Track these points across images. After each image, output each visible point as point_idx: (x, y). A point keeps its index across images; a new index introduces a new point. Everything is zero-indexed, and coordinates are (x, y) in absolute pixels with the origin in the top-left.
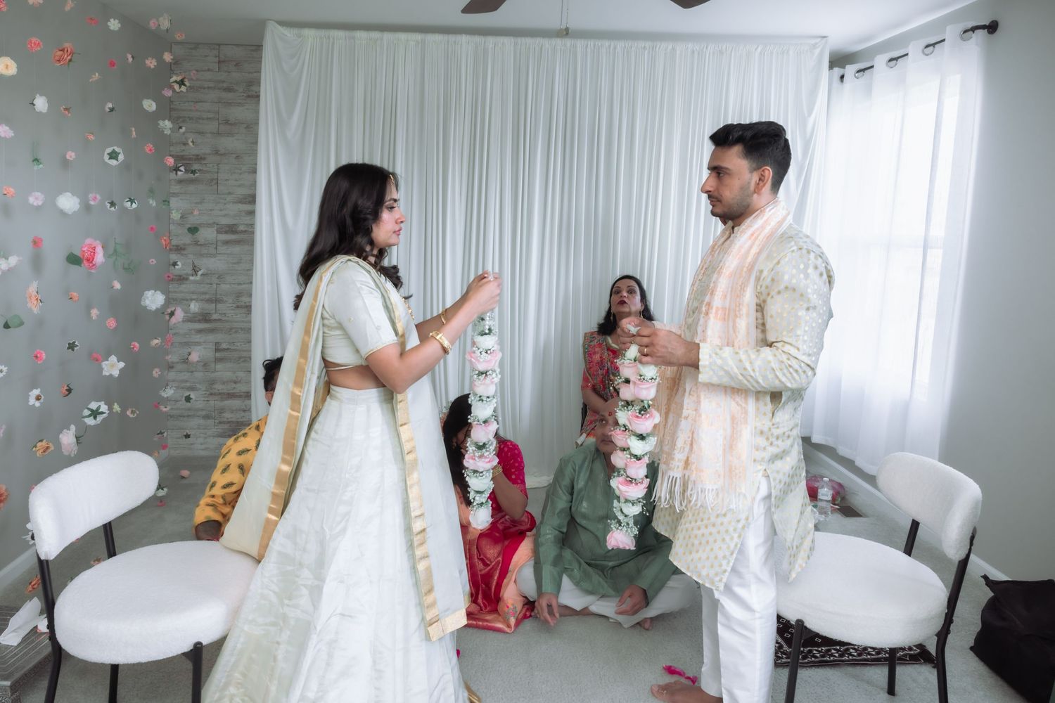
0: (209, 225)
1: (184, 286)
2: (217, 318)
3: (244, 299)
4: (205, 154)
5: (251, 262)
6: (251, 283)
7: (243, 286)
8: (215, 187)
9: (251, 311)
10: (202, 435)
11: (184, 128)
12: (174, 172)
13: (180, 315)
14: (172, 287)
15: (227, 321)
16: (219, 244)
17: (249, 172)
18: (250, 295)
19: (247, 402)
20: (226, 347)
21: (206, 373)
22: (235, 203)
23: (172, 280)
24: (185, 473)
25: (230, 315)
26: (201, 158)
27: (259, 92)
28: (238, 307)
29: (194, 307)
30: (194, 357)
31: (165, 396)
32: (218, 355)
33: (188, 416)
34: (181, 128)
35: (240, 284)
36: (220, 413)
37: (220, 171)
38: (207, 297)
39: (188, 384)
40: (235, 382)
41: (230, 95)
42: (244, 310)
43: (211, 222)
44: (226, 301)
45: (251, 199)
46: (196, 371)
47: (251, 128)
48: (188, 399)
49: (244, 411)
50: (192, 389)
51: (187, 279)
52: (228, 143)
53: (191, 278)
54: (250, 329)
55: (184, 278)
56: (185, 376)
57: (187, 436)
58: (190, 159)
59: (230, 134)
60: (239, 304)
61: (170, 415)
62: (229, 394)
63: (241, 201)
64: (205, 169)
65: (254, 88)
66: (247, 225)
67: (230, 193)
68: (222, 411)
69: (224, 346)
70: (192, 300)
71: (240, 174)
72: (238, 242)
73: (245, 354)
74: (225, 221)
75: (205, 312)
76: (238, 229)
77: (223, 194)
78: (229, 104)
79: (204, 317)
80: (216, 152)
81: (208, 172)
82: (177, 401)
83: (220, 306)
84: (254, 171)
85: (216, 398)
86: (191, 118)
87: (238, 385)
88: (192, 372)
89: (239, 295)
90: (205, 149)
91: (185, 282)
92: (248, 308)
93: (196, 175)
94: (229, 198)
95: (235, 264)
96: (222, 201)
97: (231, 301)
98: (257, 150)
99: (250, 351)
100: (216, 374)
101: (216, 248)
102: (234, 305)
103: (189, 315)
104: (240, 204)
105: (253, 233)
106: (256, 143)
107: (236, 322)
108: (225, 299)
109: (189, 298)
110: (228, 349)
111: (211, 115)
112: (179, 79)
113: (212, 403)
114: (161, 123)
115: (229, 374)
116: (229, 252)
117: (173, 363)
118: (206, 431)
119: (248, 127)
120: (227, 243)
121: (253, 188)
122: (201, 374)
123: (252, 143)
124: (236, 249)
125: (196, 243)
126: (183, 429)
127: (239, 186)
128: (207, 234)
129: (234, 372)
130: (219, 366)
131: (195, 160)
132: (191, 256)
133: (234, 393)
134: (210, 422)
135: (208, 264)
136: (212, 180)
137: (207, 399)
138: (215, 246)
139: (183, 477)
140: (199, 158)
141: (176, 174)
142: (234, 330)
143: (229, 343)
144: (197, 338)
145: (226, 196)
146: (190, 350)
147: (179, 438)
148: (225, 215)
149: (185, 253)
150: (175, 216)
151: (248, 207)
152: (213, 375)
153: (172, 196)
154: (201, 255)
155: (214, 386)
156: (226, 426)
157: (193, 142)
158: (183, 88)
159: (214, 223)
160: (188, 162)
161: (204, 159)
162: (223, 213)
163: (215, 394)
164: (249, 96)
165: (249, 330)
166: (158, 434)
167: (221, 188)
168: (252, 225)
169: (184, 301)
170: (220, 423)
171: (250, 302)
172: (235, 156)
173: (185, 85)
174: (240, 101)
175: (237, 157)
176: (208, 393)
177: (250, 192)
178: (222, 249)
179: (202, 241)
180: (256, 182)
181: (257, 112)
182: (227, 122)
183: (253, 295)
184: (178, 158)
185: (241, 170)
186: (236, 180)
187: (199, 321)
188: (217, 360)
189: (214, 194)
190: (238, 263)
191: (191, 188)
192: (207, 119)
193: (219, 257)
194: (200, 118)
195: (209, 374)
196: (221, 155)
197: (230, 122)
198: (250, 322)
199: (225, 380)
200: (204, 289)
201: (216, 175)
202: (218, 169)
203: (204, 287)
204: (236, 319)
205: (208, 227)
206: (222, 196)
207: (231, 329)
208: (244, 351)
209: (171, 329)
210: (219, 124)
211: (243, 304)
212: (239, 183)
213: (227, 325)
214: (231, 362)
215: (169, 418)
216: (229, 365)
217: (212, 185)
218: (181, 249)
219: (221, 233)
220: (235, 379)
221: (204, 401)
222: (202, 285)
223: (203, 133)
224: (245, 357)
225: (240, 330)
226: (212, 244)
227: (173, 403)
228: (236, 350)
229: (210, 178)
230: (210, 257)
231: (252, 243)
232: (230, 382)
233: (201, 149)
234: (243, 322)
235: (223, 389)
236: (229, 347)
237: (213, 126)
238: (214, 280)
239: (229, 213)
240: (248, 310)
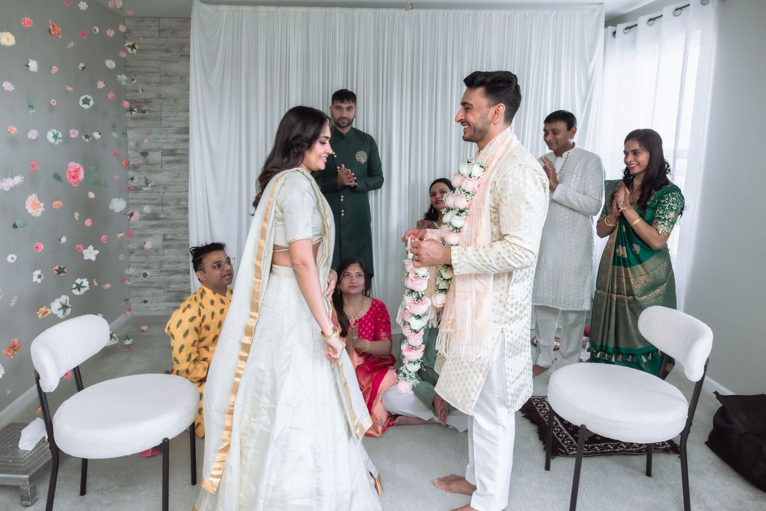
1: (139, 194)
2: (164, 217)
3: (183, 203)
4: (151, 98)
5: (187, 176)
6: (188, 191)
7: (182, 194)
8: (159, 122)
9: (188, 211)
10: (155, 301)
11: (136, 80)
12: (130, 112)
13: (137, 215)
14: (131, 195)
15: (171, 219)
16: (164, 163)
17: (184, 111)
18: (187, 200)
19: (187, 277)
21: (157, 256)
22: (174, 133)
23: (131, 190)
24: (145, 328)
25: (173, 215)
26: (149, 101)
27: (189, 52)
28: (178, 209)
29: (147, 209)
30: (148, 245)
31: (129, 273)
32: (165, 243)
33: (145, 287)
34: (133, 80)
35: (179, 192)
36: (169, 285)
37: (163, 110)
38: (156, 202)
39: (144, 265)
40: (178, 263)
41: (168, 55)
42: (182, 211)
43: (157, 147)
44: (170, 205)
45: (186, 130)
46: (150, 255)
47: (184, 78)
48: (145, 275)
49: (185, 283)
50: (147, 268)
51: (141, 189)
52: (167, 90)
53: (144, 188)
54: (188, 224)
55: (139, 189)
56: (142, 259)
57: (145, 302)
58: (141, 102)
59: (169, 84)
60: (179, 206)
61: (132, 287)
62: (174, 271)
63: (178, 132)
64: (151, 109)
65: (185, 49)
66: (183, 149)
67: (170, 127)
68: (169, 283)
69: (169, 237)
70: (145, 204)
71: (177, 112)
72: (177, 162)
73: (184, 242)
74: (167, 147)
75: (155, 213)
76: (177, 153)
77: (165, 127)
78: (167, 61)
79: (154, 216)
80: (160, 97)
81: (154, 111)
82: (137, 277)
83: (165, 208)
84: (188, 110)
85: (166, 274)
86: (140, 72)
87: (180, 265)
88: (147, 256)
89: (179, 200)
90: (150, 95)
91: (140, 191)
92: (186, 209)
93: (146, 114)
94: (170, 130)
95: (175, 177)
96: (164, 132)
97: (173, 204)
98: (189, 95)
99: (188, 240)
100: (164, 257)
101: (161, 167)
102: (176, 208)
103: (143, 215)
104: (178, 135)
105: (188, 155)
106: (188, 89)
107: (177, 219)
108: (169, 203)
109: (143, 202)
110: (172, 239)
111: (154, 70)
112: (131, 44)
113: (162, 277)
114: (119, 76)
115: (174, 257)
116: (171, 169)
117: (133, 249)
118: (159, 297)
119: (181, 78)
120: (169, 162)
121: (187, 123)
122: (153, 257)
123: (186, 90)
124: (176, 167)
125: (147, 163)
126: (142, 296)
127: (177, 121)
128: (155, 157)
129: (177, 256)
130: (166, 251)
131: (144, 103)
132: (144, 172)
133: (177, 270)
134: (161, 291)
135: (156, 178)
136: (157, 117)
137: (158, 275)
138: (160, 165)
139: (143, 331)
140: (147, 102)
141: (131, 113)
142: (176, 226)
143: (173, 234)
144: (150, 231)
145: (167, 129)
146: (145, 240)
147: (139, 303)
148: (167, 143)
149: (139, 170)
150: (132, 144)
151: (183, 136)
152: (162, 258)
153: (129, 130)
154: (151, 172)
155: (163, 266)
156: (172, 294)
157: (142, 90)
158: (134, 51)
159: (159, 148)
160: (139, 105)
161: (151, 103)
162: (166, 141)
163: (164, 271)
164: (182, 56)
165: (186, 225)
166: (125, 301)
167: (164, 123)
168: (187, 150)
169: (140, 205)
170: (168, 292)
171: (187, 205)
172: (173, 99)
173: (135, 48)
174: (175, 59)
175: (175, 100)
176: (159, 270)
177: (185, 125)
178: (166, 167)
179: (151, 162)
180: (188, 118)
181: (188, 67)
182: (166, 75)
183: (189, 200)
184: (132, 101)
185: (177, 109)
186: (174, 117)
187: (151, 219)
188: (165, 247)
189: (158, 127)
190: (178, 177)
191: (142, 123)
192: (152, 72)
193: (164, 173)
194: (147, 72)
195: (159, 257)
196: (163, 99)
197: (168, 75)
198: (187, 219)
199: (171, 261)
200: (154, 197)
201: (160, 113)
202: (161, 109)
203: (153, 195)
204: (177, 218)
205: (155, 151)
206: (165, 129)
207: (174, 224)
208: (184, 240)
209: (131, 225)
210: (161, 76)
211: (182, 206)
212: (177, 119)
213: (171, 222)
214: (174, 248)
215: (132, 289)
216: (173, 250)
217: (157, 121)
218: (136, 167)
219: (165, 155)
220: (178, 260)
221: (156, 276)
222: (152, 194)
223: (149, 83)
224: (185, 245)
225: (180, 225)
226: (158, 163)
227: (134, 278)
228: (178, 240)
229: (155, 115)
230: (157, 173)
231: (187, 162)
232: (175, 262)
233: (149, 95)
234: (182, 219)
235: (169, 268)
236: (173, 237)
237: (156, 78)
238: (161, 190)
239: (169, 141)
240: (186, 211)
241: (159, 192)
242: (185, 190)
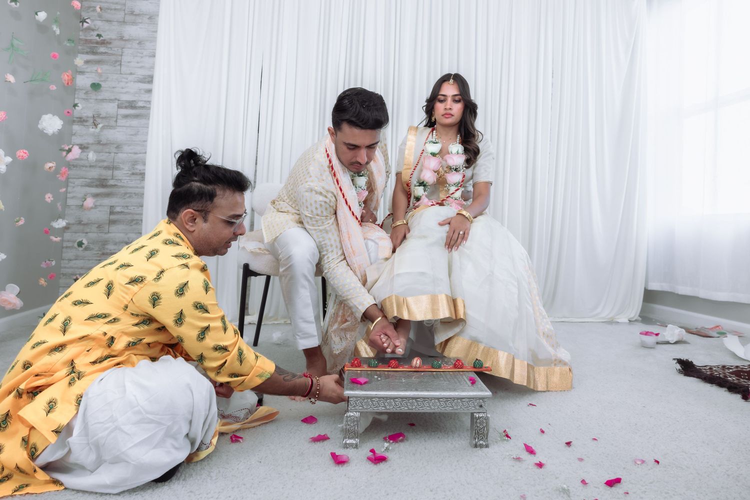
0: (111, 101)
1: (85, 154)
2: (113, 184)
3: (139, 167)
4: (111, 39)
5: (147, 133)
6: (146, 153)
7: (139, 155)
8: (119, 67)
9: (144, 178)
15: (123, 187)
16: (119, 117)
17: (149, 57)
18: (144, 164)
20: (120, 211)
21: (100, 234)
22: (136, 82)
25: (125, 181)
26: (107, 42)
28: (133, 174)
32: (112, 217)
35: (136, 153)
37: (123, 54)
38: (105, 164)
42: (138, 177)
43: (113, 98)
44: (123, 169)
45: (150, 79)
46: (90, 232)
47: (153, 18)
52: (131, 31)
53: (92, 146)
54: (143, 194)
55: (84, 147)
58: (97, 43)
59: (134, 23)
60: (135, 171)
61: (63, 274)
63: (141, 81)
64: (109, 52)
66: (145, 101)
67: (131, 74)
69: (118, 209)
70: (90, 166)
71: (142, 57)
72: (137, 116)
73: (137, 217)
74: (125, 98)
75: (103, 178)
76: (137, 105)
77: (125, 74)
79: (101, 183)
80: (122, 38)
81: (112, 54)
82: (71, 260)
83: (116, 173)
84: (154, 56)
88: (87, 233)
89: (135, 163)
90: (111, 35)
91: (85, 150)
92: (142, 175)
93: (102, 56)
94: (131, 78)
95: (132, 135)
96: (124, 80)
97: (127, 168)
98: (156, 38)
99: (142, 214)
100: (110, 235)
101: (116, 121)
102: (130, 172)
103: (86, 180)
104: (140, 84)
105: (149, 108)
106: (156, 32)
107: (131, 187)
108: (121, 166)
110: (122, 212)
111: (118, 7)
115: (122, 235)
116: (127, 124)
119: (150, 18)
120: (126, 116)
121: (152, 70)
122: (95, 235)
123: (153, 32)
124: (135, 122)
125: (98, 116)
127: (141, 67)
128: (109, 108)
129: (126, 234)
130: (113, 228)
131: (102, 44)
132: (92, 127)
135: (110, 135)
136: (116, 61)
137: (99, 259)
138: (115, 119)
142: (128, 195)
143: (123, 206)
145: (128, 76)
148: (126, 93)
149: (87, 124)
151: (147, 86)
152: (106, 236)
153: (79, 74)
155: (106, 247)
159: (116, 99)
160: (96, 45)
161: (110, 43)
162: (125, 90)
165: (141, 195)
167: (124, 69)
168: (149, 102)
171: (144, 170)
172: (138, 42)
175: (140, 43)
176: (100, 252)
177: (150, 73)
178: (122, 122)
180: (154, 64)
182: (132, 13)
183: (146, 164)
185: (142, 54)
186: (138, 63)
187: (97, 186)
188: (112, 222)
189: (117, 74)
190: (136, 135)
192: (115, 9)
193: (119, 129)
194: (108, 9)
195: (103, 235)
196: (126, 40)
197: (135, 13)
198: (143, 188)
199: (117, 240)
200: (103, 158)
201: (120, 57)
202: (122, 53)
203: (103, 155)
204: (131, 185)
205: (110, 102)
206: (125, 76)
207: (126, 194)
208: (137, 214)
209: (69, 193)
210: (125, 14)
211: (138, 171)
212: (140, 65)
213: (122, 190)
214: (124, 224)
215: (61, 276)
216: (121, 227)
217: (115, 66)
218: (84, 120)
219: (121, 108)
220: (127, 240)
221: (97, 260)
222: (101, 154)
223: (110, 21)
224: (137, 220)
225: (134, 195)
226: (113, 117)
227: (67, 262)
228: (129, 214)
229: (114, 59)
230: (110, 128)
231: (147, 117)
232: (122, 243)
233: (108, 35)
234: (137, 187)
235: (114, 249)
236: (123, 210)
237: (120, 16)
238: (113, 150)
239: (130, 90)
240: (142, 177)
241: (110, 153)
242: (144, 151)
